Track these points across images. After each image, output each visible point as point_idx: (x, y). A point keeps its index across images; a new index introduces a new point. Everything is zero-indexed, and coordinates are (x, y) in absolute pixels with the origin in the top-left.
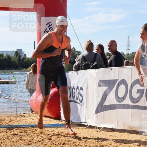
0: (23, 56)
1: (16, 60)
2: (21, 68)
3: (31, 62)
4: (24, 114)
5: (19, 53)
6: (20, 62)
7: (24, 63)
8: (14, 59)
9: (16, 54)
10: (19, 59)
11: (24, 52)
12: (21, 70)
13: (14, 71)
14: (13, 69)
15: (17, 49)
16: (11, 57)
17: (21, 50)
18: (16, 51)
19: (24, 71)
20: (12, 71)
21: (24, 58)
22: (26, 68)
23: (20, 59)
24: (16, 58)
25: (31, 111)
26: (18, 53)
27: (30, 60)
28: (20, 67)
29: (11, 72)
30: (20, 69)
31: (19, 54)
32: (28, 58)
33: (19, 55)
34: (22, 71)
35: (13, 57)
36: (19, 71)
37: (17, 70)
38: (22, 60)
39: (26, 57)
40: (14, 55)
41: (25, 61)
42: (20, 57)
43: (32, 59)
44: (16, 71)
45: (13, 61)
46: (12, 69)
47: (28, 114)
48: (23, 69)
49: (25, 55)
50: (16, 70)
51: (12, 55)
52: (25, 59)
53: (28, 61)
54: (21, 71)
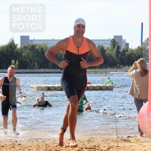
0: (124, 46)
1: (113, 53)
2: (121, 66)
3: (137, 55)
4: (128, 137)
5: (117, 41)
6: (120, 55)
7: (126, 57)
8: (110, 52)
9: (112, 44)
10: (118, 52)
11: (125, 40)
12: (121, 68)
13: (110, 70)
14: (109, 68)
15: (115, 36)
16: (105, 49)
17: (121, 37)
18: (113, 39)
19: (125, 70)
20: (107, 70)
21: (125, 49)
22: (129, 66)
23: (120, 52)
24: (113, 50)
25: (140, 133)
26: (115, 42)
27: (135, 52)
28: (119, 65)
29: (106, 72)
30: (119, 68)
31: (118, 43)
32: (132, 50)
33: (117, 45)
34: (122, 70)
35: (108, 48)
36: (117, 70)
37: (115, 69)
38: (122, 53)
39: (128, 48)
40: (109, 45)
41: (127, 55)
42: (119, 47)
43: (138, 51)
44: (112, 70)
45: (108, 56)
46: (107, 68)
47: (135, 137)
48: (124, 68)
49: (127, 45)
50: (112, 68)
51: (107, 46)
52: (127, 51)
53: (132, 54)
54: (120, 70)
